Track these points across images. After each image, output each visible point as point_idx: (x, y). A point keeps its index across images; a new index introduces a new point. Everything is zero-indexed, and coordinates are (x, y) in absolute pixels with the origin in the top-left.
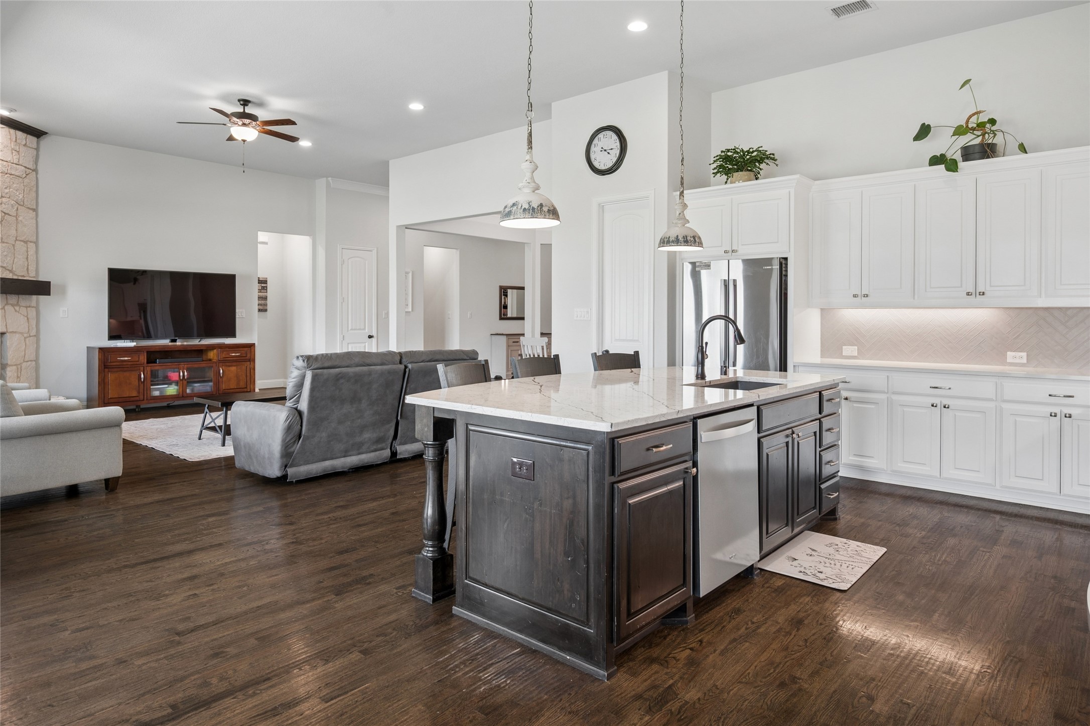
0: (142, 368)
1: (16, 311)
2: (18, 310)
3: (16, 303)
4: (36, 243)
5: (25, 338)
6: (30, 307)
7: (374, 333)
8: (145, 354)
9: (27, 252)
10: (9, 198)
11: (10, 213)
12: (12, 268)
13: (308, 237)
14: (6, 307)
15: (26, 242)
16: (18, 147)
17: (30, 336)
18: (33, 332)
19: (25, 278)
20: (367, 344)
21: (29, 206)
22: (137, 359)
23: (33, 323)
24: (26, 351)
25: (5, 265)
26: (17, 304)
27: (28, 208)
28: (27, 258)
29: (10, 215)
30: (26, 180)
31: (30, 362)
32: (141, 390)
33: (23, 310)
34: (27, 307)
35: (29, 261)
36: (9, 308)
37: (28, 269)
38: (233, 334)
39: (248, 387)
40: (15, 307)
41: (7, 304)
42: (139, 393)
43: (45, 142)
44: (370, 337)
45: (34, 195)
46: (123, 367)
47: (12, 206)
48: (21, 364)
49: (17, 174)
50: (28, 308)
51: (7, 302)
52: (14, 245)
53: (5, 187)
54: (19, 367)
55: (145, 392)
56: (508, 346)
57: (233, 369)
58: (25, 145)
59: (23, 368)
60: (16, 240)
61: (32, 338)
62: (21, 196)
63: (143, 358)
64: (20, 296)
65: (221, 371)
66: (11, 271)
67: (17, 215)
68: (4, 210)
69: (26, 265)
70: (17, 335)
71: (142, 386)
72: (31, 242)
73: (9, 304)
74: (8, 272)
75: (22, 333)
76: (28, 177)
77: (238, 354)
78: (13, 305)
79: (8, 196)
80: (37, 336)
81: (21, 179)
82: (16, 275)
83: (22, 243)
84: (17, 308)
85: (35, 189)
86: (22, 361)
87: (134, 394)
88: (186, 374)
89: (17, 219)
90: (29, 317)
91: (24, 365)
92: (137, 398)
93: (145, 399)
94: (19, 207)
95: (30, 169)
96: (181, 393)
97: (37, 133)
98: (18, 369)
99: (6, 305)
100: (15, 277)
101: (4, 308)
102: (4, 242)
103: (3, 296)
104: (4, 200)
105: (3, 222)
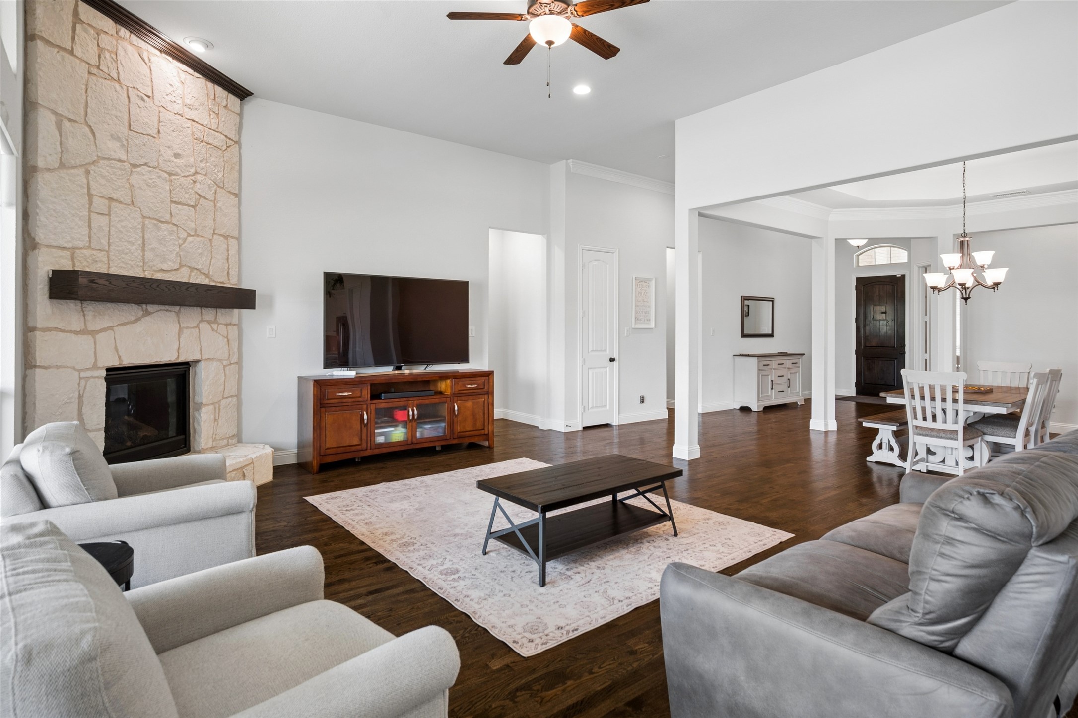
0: (365, 406)
1: (213, 330)
2: (216, 329)
3: (213, 319)
4: (239, 239)
5: (225, 366)
6: (230, 324)
7: (616, 356)
8: (369, 387)
9: (228, 250)
10: (206, 175)
11: (206, 196)
12: (209, 272)
13: (540, 237)
14: (201, 325)
15: (226, 237)
16: (217, 108)
17: (231, 364)
18: (234, 359)
19: (225, 286)
20: (608, 368)
21: (230, 189)
22: (359, 395)
23: (235, 345)
24: (226, 384)
25: (199, 267)
26: (215, 321)
27: (229, 192)
28: (228, 259)
29: (207, 199)
30: (227, 154)
31: (230, 399)
32: (364, 437)
33: (223, 329)
34: (227, 325)
35: (230, 263)
36: (204, 326)
37: (228, 273)
38: (465, 359)
39: (486, 428)
40: (212, 325)
41: (202, 321)
42: (361, 439)
43: (251, 105)
44: (612, 360)
45: (236, 175)
46: (342, 405)
47: (210, 187)
48: (220, 401)
49: (216, 144)
50: (229, 326)
51: (202, 318)
52: (211, 240)
53: (200, 159)
54: (217, 406)
55: (369, 439)
56: (759, 370)
57: (469, 404)
58: (225, 107)
59: (222, 407)
60: (214, 233)
61: (233, 366)
62: (220, 175)
63: (366, 393)
64: (218, 310)
65: (456, 408)
66: (207, 276)
67: (215, 200)
68: (199, 191)
69: (226, 268)
70: (215, 363)
71: (364, 430)
72: (232, 237)
73: (204, 321)
74: (203, 277)
75: (220, 360)
76: (229, 149)
77: (474, 386)
78: (209, 322)
79: (205, 173)
80: (239, 363)
81: (221, 152)
82: (214, 281)
83: (222, 238)
84: (215, 326)
85: (237, 168)
86: (221, 398)
87: (356, 441)
88: (416, 412)
89: (215, 206)
90: (229, 337)
91: (224, 402)
92: (359, 447)
93: (369, 448)
94: (219, 190)
95: (232, 140)
96: (410, 438)
97: (242, 93)
98: (215, 408)
99: (200, 322)
100: (213, 285)
101: (197, 326)
102: (198, 235)
103: (197, 310)
104: (199, 177)
105: (197, 208)
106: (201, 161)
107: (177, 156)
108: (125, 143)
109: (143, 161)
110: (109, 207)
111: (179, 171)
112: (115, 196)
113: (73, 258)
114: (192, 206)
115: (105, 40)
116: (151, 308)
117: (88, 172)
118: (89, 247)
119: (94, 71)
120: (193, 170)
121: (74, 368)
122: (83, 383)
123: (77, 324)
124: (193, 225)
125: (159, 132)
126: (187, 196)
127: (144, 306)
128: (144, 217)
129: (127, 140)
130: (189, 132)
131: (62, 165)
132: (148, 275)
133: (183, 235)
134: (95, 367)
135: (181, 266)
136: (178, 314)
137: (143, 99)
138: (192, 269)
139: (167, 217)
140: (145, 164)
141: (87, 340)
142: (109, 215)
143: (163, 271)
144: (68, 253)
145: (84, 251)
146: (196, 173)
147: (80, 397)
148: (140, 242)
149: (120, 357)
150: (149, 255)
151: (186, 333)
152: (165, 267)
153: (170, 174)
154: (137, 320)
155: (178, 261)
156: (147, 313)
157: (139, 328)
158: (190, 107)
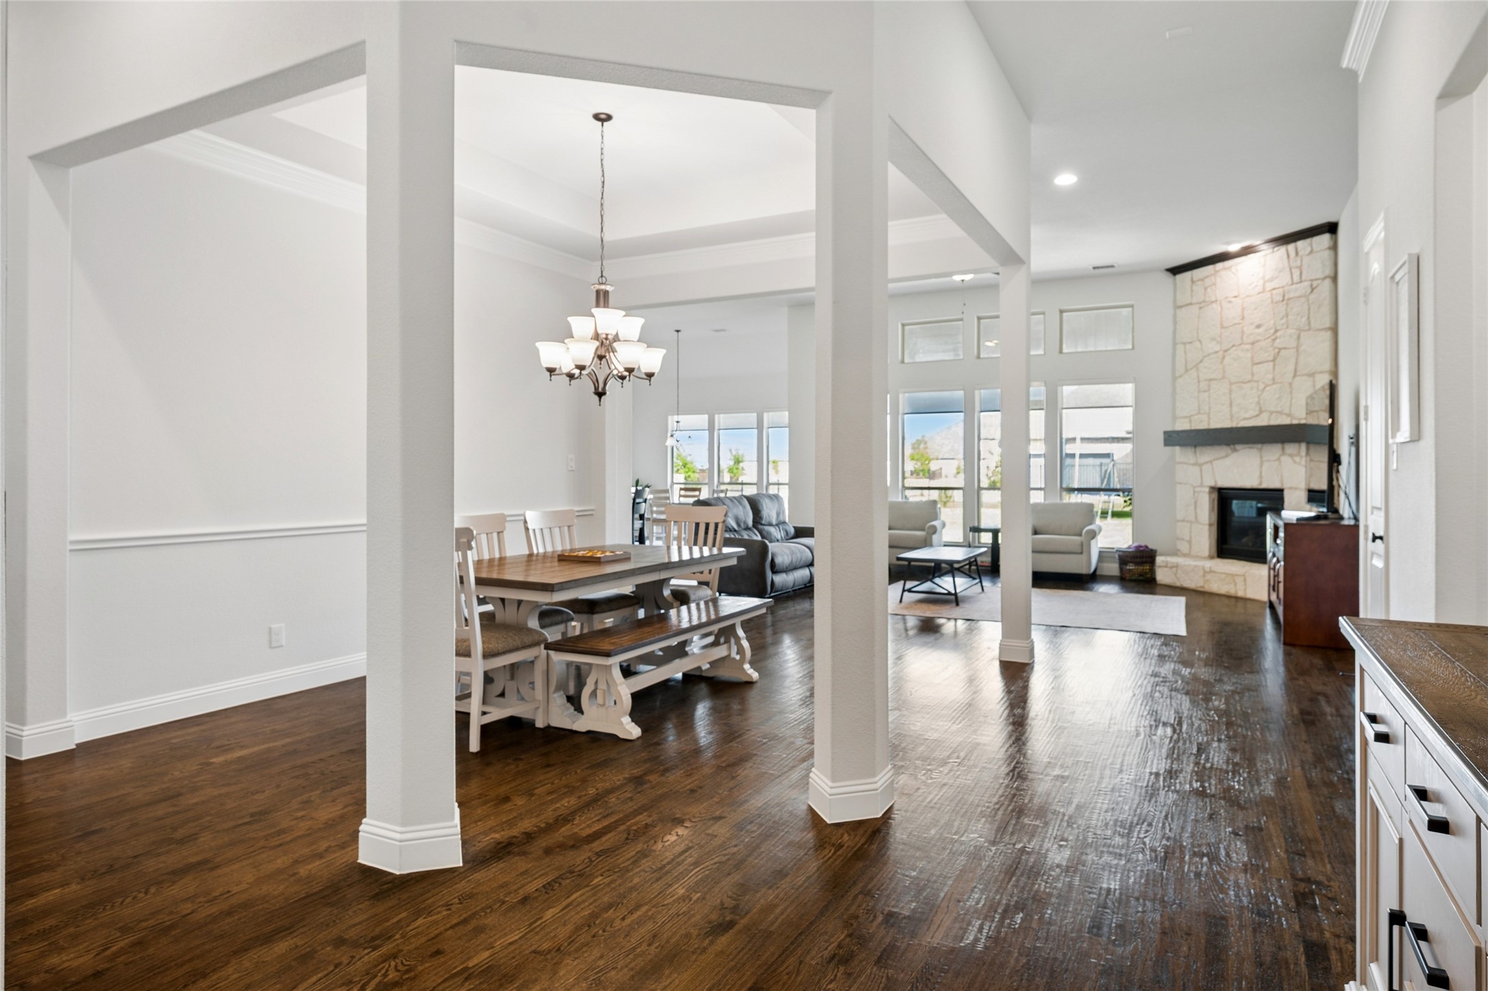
1: (1295, 462)
2: (1298, 462)
3: (1296, 453)
10: (1286, 328)
11: (1287, 346)
12: (1290, 411)
14: (1282, 458)
15: (1312, 375)
16: (1299, 262)
21: (1320, 326)
25: (1279, 409)
26: (1299, 454)
27: (1318, 330)
29: (1288, 348)
30: (1313, 297)
36: (1285, 459)
40: (1295, 458)
41: (1283, 453)
45: (1330, 308)
47: (1290, 337)
49: (1297, 295)
52: (1290, 384)
53: (1280, 318)
58: (1311, 252)
60: (1295, 376)
62: (1304, 320)
66: (1289, 415)
67: (1298, 345)
68: (1278, 346)
70: (1298, 492)
72: (1321, 372)
73: (1286, 455)
74: (1284, 417)
75: (1302, 489)
76: (1315, 291)
78: (1291, 456)
79: (1284, 327)
81: (1302, 299)
82: (1296, 419)
83: (1304, 378)
84: (1297, 459)
89: (1297, 351)
94: (1302, 334)
95: (1319, 279)
99: (1281, 455)
100: (1295, 422)
101: (1279, 459)
102: (1277, 383)
103: (1279, 446)
104: (1279, 334)
105: (1277, 361)
106: (1282, 319)
107: (1258, 326)
108: (1218, 339)
109: (1231, 345)
110: (1209, 386)
111: (1259, 338)
112: (1213, 376)
113: (1190, 422)
114: (1271, 361)
115: (1208, 282)
116: (1238, 447)
117: (1198, 369)
118: (1199, 413)
119: (1202, 305)
120: (1272, 331)
121: (1192, 485)
122: (1196, 494)
123: (1192, 460)
124: (1271, 376)
125: (1243, 318)
126: (1267, 354)
127: (1232, 446)
128: (1231, 384)
129: (1220, 337)
130: (1269, 300)
131: (1187, 371)
132: (1234, 425)
133: (1262, 386)
134: (1202, 485)
135: (1261, 411)
136: (1260, 450)
137: (1230, 302)
138: (1271, 413)
139: (1249, 377)
140: (1233, 346)
141: (1196, 469)
142: (1209, 390)
143: (1245, 419)
144: (1187, 420)
145: (1196, 417)
146: (1276, 331)
147: (1196, 503)
148: (1228, 402)
149: (1216, 481)
150: (1235, 409)
151: (1266, 465)
152: (1247, 415)
153: (1253, 344)
154: (1227, 456)
155: (1258, 408)
156: (1235, 450)
157: (1228, 462)
158: (1271, 280)
